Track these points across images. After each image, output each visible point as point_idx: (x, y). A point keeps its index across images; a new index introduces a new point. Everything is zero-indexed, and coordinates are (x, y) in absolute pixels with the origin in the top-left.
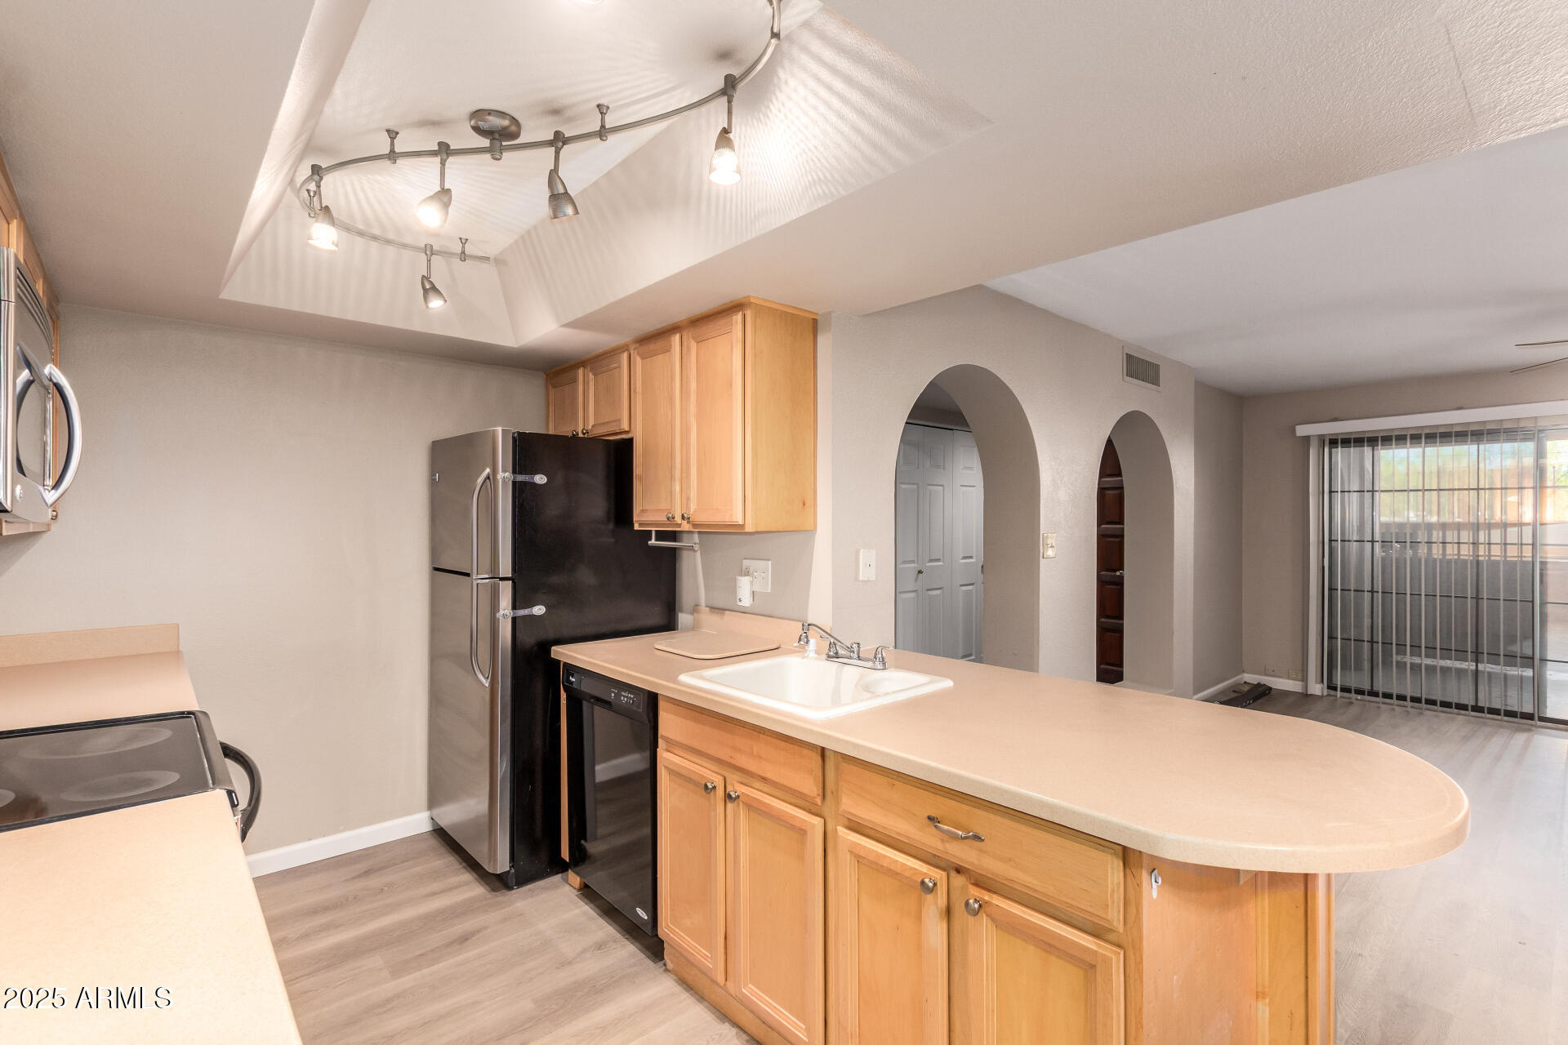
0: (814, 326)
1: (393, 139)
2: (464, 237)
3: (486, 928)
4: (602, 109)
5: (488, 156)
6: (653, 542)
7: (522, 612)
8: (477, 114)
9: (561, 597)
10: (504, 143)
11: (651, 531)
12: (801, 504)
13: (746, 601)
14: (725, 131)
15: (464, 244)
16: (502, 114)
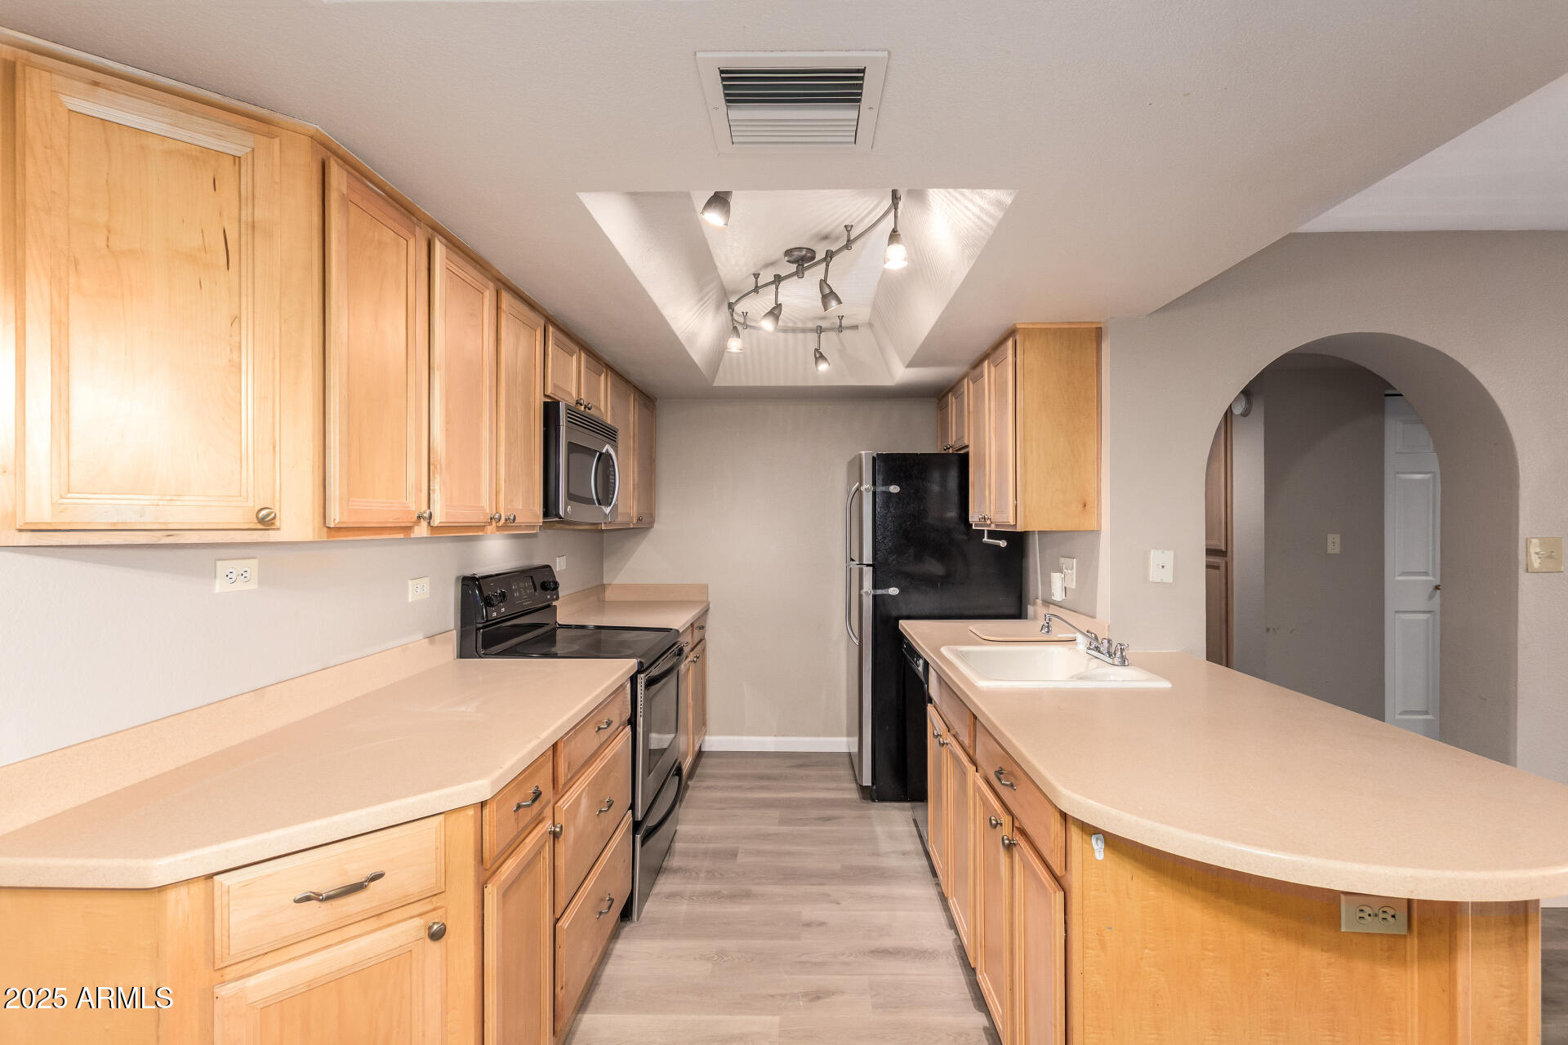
0: (1098, 334)
1: (756, 279)
2: (841, 315)
3: (844, 818)
4: (848, 228)
5: (796, 277)
6: (985, 539)
7: (879, 592)
8: (788, 253)
9: (912, 582)
10: (805, 265)
11: (983, 531)
12: (1081, 506)
13: (1058, 595)
14: (894, 231)
15: (841, 320)
16: (800, 249)
